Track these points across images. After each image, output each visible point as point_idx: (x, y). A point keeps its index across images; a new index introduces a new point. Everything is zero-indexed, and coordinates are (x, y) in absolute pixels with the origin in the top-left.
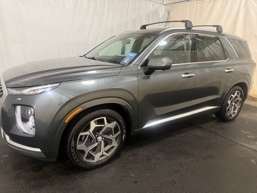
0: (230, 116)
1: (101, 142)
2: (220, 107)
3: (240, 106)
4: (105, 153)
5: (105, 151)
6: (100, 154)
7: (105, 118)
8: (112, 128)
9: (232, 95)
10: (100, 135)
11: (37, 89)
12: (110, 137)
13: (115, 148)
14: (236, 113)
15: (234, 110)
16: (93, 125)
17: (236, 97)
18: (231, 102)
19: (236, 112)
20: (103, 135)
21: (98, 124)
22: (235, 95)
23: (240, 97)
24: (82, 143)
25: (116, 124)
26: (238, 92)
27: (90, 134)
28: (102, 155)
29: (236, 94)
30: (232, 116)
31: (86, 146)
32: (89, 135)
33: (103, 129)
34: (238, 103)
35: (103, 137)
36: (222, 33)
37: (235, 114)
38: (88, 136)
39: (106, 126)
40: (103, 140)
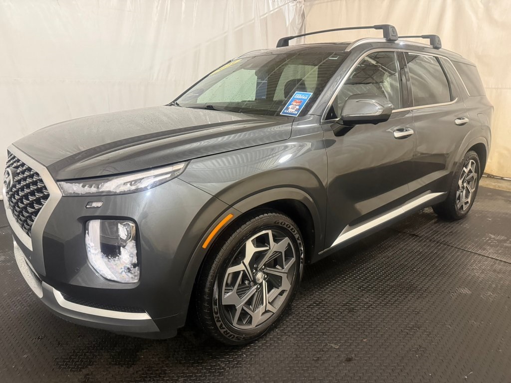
0: (460, 209)
1: (261, 284)
2: (446, 192)
3: (474, 189)
4: (269, 307)
5: (269, 303)
6: (261, 309)
7: (270, 232)
8: (281, 253)
9: (464, 168)
10: (261, 270)
11: (141, 179)
12: (278, 271)
13: (285, 295)
14: (469, 202)
15: (467, 197)
16: (251, 249)
17: (470, 171)
18: (463, 182)
19: (469, 200)
20: (264, 269)
21: (257, 246)
22: (468, 169)
23: (475, 172)
24: (231, 289)
25: (289, 244)
26: (472, 162)
27: (244, 268)
28: (264, 311)
29: (469, 167)
30: (464, 209)
31: (238, 295)
32: (244, 271)
33: (267, 255)
34: (471, 182)
35: (264, 273)
36: (440, 49)
37: (468, 205)
38: (242, 272)
39: (271, 249)
40: (265, 279)
